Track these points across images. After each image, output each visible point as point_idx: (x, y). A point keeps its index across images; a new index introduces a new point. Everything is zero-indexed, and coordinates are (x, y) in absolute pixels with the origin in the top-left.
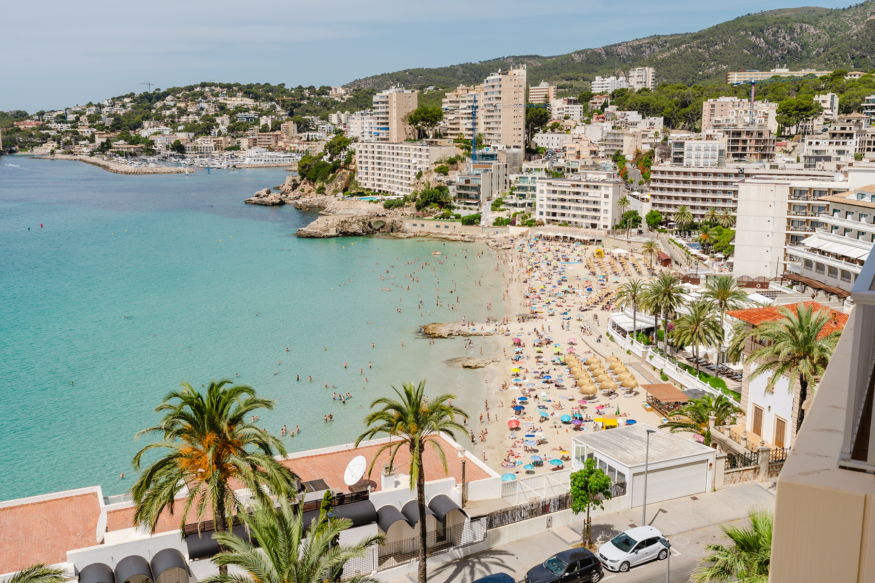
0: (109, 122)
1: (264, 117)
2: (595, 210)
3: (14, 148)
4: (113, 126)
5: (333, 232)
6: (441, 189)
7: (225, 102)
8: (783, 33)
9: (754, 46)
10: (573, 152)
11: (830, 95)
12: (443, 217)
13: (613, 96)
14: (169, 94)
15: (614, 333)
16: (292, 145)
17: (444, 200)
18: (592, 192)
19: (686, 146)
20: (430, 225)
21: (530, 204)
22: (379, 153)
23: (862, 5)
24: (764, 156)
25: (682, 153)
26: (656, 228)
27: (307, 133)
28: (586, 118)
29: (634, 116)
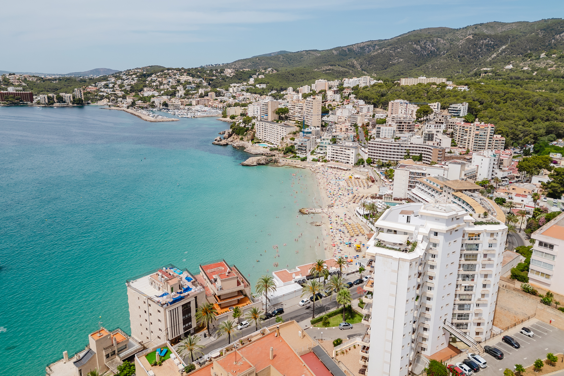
0: (128, 88)
1: (200, 89)
2: (348, 157)
3: (89, 102)
4: (131, 90)
5: (255, 164)
6: (292, 146)
7: (179, 78)
8: (428, 43)
9: (415, 50)
10: (339, 128)
11: (437, 103)
12: (293, 157)
13: (353, 89)
14: (153, 74)
15: (357, 214)
16: (215, 104)
17: (293, 151)
18: (347, 151)
19: (381, 128)
20: (289, 160)
21: (324, 153)
23: (466, 28)
24: (410, 131)
25: (380, 131)
26: (370, 165)
27: (220, 97)
28: (342, 100)
29: (361, 102)
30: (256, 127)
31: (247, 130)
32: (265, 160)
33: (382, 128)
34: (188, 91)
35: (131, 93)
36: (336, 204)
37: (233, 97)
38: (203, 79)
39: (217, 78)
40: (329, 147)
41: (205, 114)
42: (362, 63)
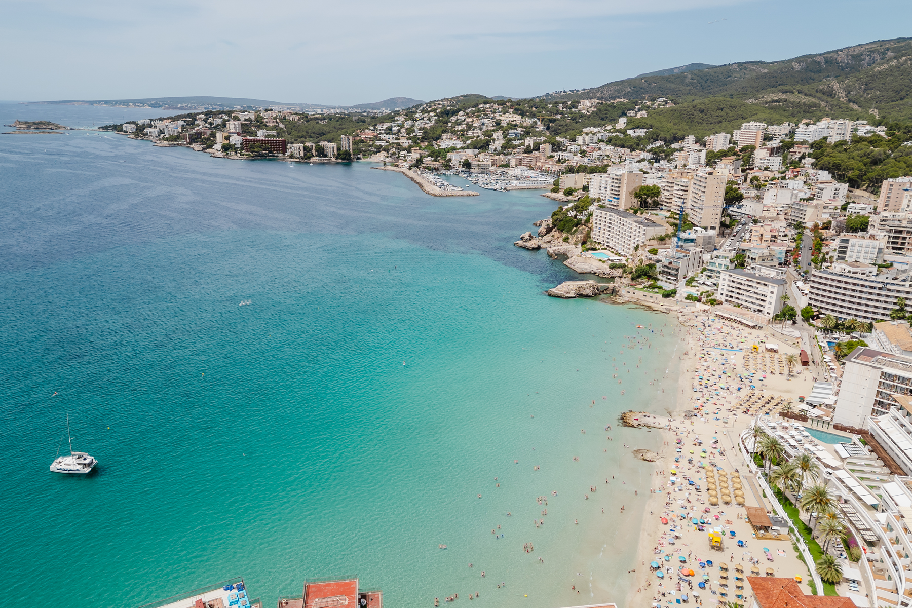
0: (420, 134)
1: (528, 138)
2: (762, 300)
3: (359, 156)
4: (422, 138)
5: (572, 295)
6: (651, 266)
7: (500, 118)
10: (758, 234)
12: (650, 287)
13: (812, 146)
14: (461, 110)
15: (742, 447)
16: (547, 166)
17: (651, 274)
18: (761, 287)
19: (850, 242)
20: (639, 293)
21: (714, 285)
22: (610, 219)
25: (846, 247)
26: (808, 321)
27: (559, 153)
28: (784, 168)
29: (825, 175)
30: (593, 219)
31: (578, 224)
32: (594, 288)
33: (852, 241)
34: (510, 140)
35: (422, 142)
36: (704, 410)
37: (581, 153)
38: (539, 119)
39: (564, 118)
40: (724, 275)
41: (525, 185)
42: (850, 86)
